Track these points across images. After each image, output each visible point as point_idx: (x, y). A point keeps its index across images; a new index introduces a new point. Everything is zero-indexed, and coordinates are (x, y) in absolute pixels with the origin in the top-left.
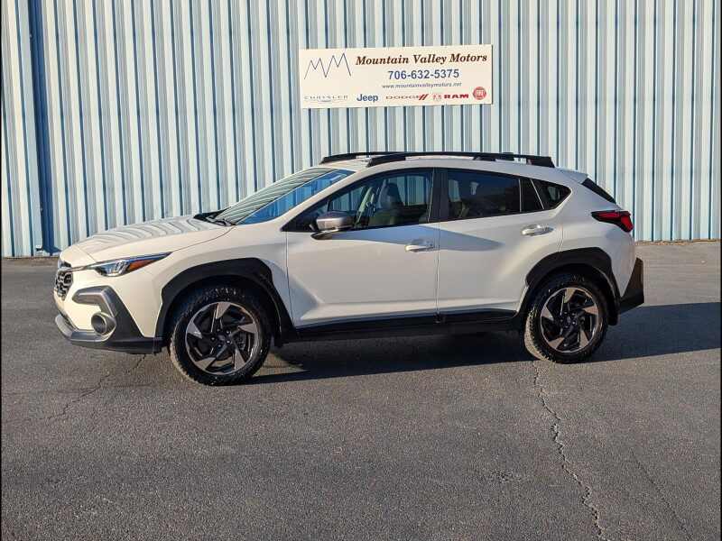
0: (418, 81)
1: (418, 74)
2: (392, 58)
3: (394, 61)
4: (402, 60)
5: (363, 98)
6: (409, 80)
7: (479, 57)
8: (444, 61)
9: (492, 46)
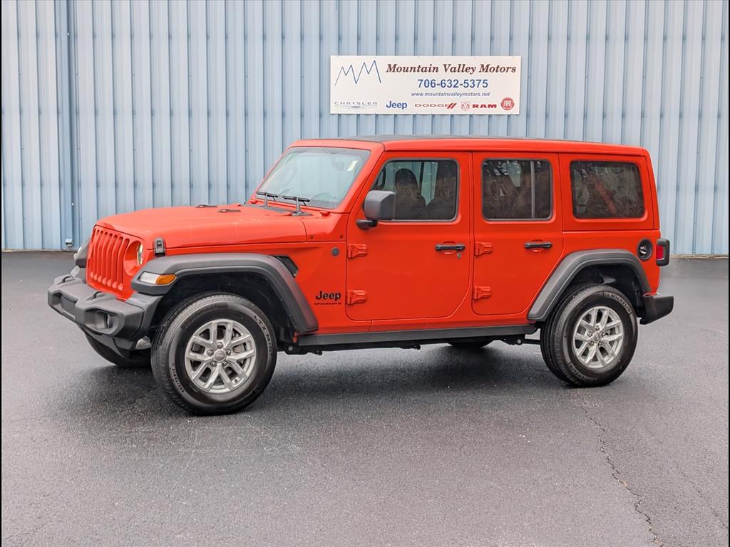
0: (446, 90)
1: (447, 83)
2: (422, 67)
3: (424, 70)
4: (432, 69)
5: (392, 105)
6: (438, 89)
7: (508, 68)
8: (473, 71)
9: (521, 58)
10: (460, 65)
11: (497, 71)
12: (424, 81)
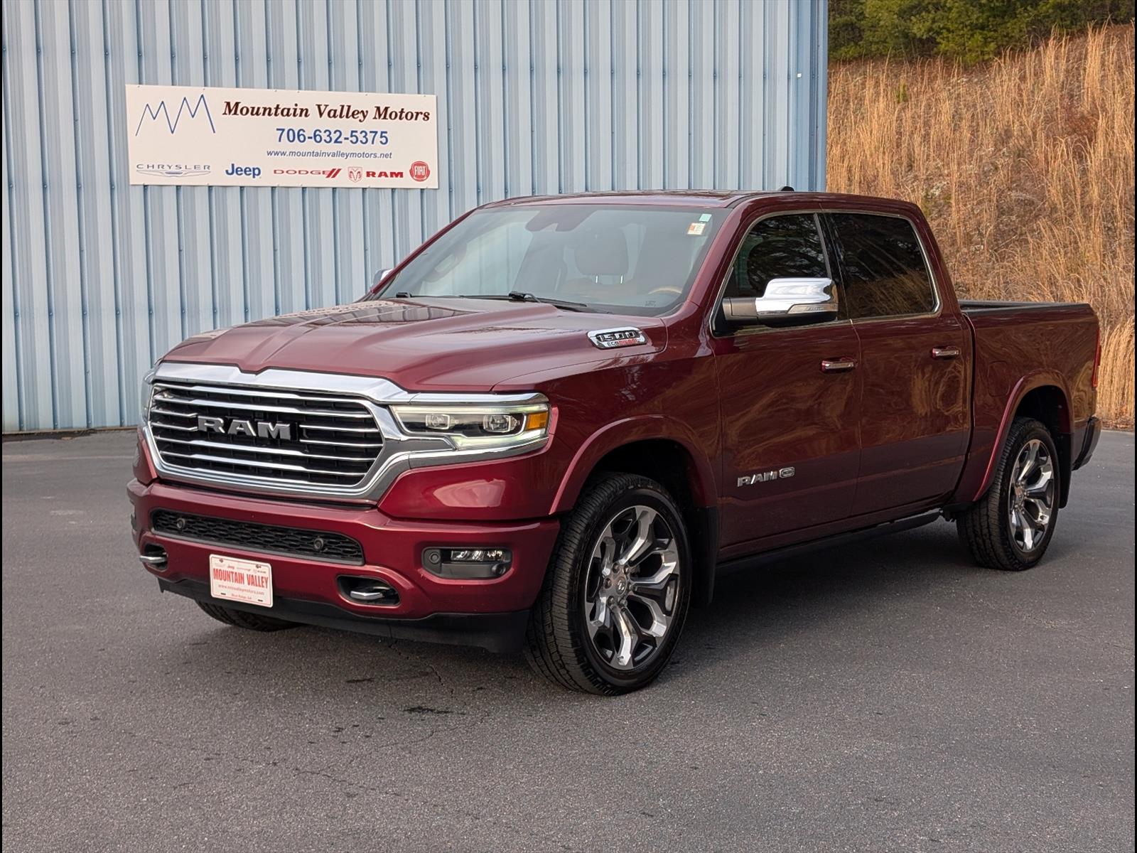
0: (323, 147)
1: (325, 136)
2: (281, 107)
3: (286, 113)
4: (298, 112)
5: (235, 170)
6: (310, 145)
7: (417, 114)
8: (365, 117)
9: (437, 97)
10: (343, 106)
11: (400, 118)
12: (285, 132)
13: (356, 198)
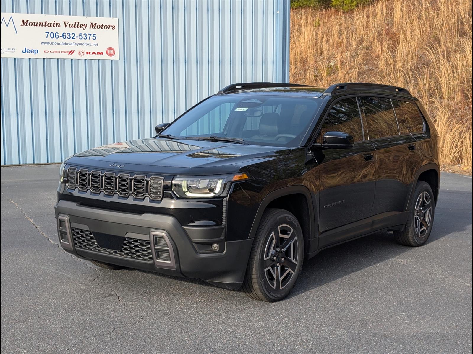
0: (67, 41)
1: (67, 36)
2: (48, 22)
3: (50, 25)
4: (55, 25)
5: (26, 51)
6: (61, 40)
7: (110, 26)
8: (85, 27)
9: (118, 19)
10: (76, 23)
11: (102, 28)
12: (50, 34)
13: (82, 64)
